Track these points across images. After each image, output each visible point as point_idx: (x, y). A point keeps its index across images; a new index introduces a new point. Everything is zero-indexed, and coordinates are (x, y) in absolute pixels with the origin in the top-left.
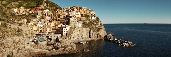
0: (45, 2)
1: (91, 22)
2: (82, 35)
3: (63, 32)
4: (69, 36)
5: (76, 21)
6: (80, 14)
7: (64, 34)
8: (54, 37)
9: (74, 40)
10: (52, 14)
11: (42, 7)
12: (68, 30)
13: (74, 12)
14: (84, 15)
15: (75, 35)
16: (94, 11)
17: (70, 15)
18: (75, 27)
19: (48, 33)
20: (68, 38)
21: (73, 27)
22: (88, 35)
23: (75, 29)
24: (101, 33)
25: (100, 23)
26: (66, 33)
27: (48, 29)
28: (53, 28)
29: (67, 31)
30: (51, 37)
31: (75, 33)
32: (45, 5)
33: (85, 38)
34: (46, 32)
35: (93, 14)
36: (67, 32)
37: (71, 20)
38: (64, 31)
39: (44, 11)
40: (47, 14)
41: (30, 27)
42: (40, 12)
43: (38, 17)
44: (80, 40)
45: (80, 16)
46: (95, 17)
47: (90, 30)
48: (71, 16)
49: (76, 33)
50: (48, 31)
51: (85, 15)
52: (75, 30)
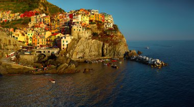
0: (42, 3)
1: (105, 32)
2: (90, 51)
3: (62, 45)
4: (70, 51)
5: (81, 29)
6: (88, 19)
7: (63, 48)
8: (49, 52)
9: (78, 57)
10: (49, 20)
11: (37, 10)
12: (69, 42)
13: (80, 16)
14: (94, 21)
15: (80, 50)
16: (111, 16)
17: (74, 21)
18: (79, 38)
19: (41, 46)
20: (69, 54)
21: (77, 38)
22: (101, 51)
23: (80, 41)
24: (120, 49)
25: (119, 34)
26: (65, 47)
27: (40, 40)
28: (48, 39)
29: (67, 43)
30: (44, 52)
31: (79, 48)
32: (42, 8)
33: (94, 55)
34: (38, 45)
35: (109, 21)
36: (67, 45)
37: (74, 27)
38: (62, 43)
39: (38, 17)
40: (42, 20)
41: (14, 37)
42: (33, 18)
43: (30, 25)
44: (87, 58)
45: (88, 22)
46: (112, 25)
47: (103, 44)
48: (74, 23)
49: (81, 47)
50: (41, 44)
51: (96, 21)
52: (79, 43)
